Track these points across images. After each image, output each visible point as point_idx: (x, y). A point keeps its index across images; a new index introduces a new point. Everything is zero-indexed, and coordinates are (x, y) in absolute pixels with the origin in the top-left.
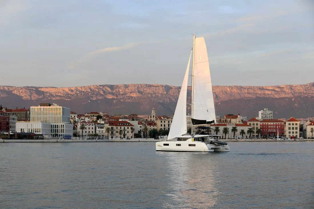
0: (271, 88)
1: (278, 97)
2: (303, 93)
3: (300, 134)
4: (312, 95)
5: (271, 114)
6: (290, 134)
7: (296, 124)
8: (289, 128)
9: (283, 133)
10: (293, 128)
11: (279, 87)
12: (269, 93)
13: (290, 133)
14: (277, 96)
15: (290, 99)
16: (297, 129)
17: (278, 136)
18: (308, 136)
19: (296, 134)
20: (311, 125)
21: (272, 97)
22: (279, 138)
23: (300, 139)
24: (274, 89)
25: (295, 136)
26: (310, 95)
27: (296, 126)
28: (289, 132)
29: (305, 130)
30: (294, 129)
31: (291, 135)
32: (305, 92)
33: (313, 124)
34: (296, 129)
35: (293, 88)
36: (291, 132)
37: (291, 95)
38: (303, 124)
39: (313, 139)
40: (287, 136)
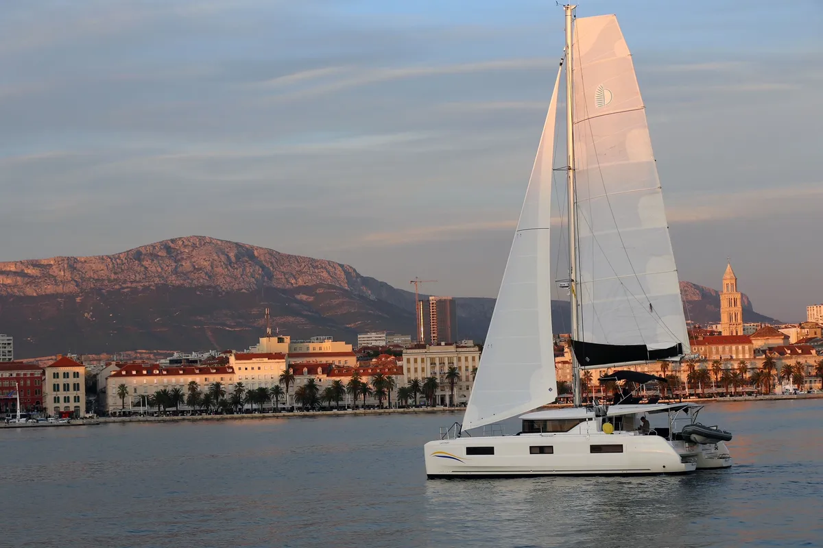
0: (13, 269)
1: (35, 294)
2: (109, 280)
3: (88, 403)
4: (134, 285)
5: (9, 344)
6: (57, 405)
7: (76, 375)
8: (56, 388)
9: (38, 403)
10: (66, 387)
11: (35, 264)
12: (9, 281)
13: (57, 400)
14: (30, 291)
15: (70, 297)
16: (78, 390)
17: (18, 413)
18: (111, 409)
19: (77, 404)
20: (118, 375)
21: (18, 294)
22: (22, 416)
23: (86, 418)
24: (23, 270)
25: (72, 409)
26: (129, 285)
27: (76, 380)
28: (55, 397)
29: (104, 392)
30: (68, 390)
31: (62, 406)
32: (113, 276)
33: (124, 373)
34: (74, 390)
35: (79, 266)
36: (62, 400)
37: (71, 288)
38: (97, 374)
39: (124, 418)
40: (51, 411)
